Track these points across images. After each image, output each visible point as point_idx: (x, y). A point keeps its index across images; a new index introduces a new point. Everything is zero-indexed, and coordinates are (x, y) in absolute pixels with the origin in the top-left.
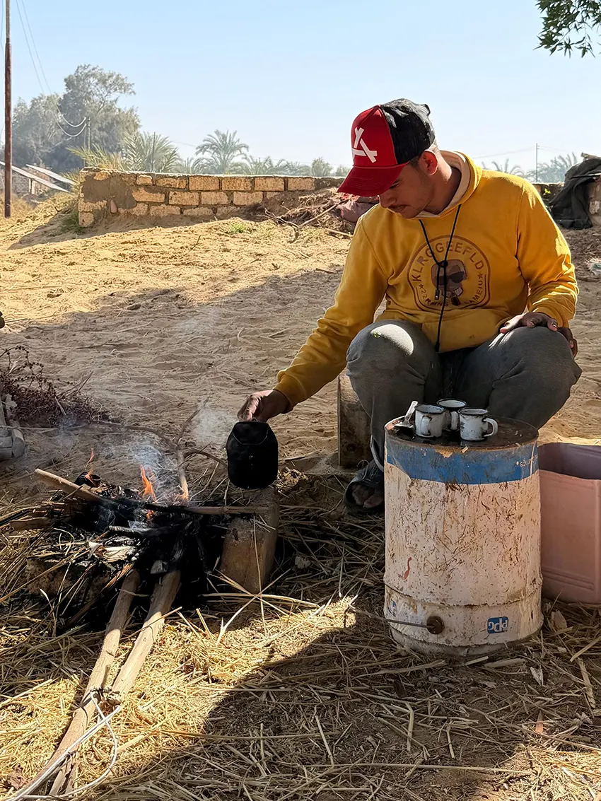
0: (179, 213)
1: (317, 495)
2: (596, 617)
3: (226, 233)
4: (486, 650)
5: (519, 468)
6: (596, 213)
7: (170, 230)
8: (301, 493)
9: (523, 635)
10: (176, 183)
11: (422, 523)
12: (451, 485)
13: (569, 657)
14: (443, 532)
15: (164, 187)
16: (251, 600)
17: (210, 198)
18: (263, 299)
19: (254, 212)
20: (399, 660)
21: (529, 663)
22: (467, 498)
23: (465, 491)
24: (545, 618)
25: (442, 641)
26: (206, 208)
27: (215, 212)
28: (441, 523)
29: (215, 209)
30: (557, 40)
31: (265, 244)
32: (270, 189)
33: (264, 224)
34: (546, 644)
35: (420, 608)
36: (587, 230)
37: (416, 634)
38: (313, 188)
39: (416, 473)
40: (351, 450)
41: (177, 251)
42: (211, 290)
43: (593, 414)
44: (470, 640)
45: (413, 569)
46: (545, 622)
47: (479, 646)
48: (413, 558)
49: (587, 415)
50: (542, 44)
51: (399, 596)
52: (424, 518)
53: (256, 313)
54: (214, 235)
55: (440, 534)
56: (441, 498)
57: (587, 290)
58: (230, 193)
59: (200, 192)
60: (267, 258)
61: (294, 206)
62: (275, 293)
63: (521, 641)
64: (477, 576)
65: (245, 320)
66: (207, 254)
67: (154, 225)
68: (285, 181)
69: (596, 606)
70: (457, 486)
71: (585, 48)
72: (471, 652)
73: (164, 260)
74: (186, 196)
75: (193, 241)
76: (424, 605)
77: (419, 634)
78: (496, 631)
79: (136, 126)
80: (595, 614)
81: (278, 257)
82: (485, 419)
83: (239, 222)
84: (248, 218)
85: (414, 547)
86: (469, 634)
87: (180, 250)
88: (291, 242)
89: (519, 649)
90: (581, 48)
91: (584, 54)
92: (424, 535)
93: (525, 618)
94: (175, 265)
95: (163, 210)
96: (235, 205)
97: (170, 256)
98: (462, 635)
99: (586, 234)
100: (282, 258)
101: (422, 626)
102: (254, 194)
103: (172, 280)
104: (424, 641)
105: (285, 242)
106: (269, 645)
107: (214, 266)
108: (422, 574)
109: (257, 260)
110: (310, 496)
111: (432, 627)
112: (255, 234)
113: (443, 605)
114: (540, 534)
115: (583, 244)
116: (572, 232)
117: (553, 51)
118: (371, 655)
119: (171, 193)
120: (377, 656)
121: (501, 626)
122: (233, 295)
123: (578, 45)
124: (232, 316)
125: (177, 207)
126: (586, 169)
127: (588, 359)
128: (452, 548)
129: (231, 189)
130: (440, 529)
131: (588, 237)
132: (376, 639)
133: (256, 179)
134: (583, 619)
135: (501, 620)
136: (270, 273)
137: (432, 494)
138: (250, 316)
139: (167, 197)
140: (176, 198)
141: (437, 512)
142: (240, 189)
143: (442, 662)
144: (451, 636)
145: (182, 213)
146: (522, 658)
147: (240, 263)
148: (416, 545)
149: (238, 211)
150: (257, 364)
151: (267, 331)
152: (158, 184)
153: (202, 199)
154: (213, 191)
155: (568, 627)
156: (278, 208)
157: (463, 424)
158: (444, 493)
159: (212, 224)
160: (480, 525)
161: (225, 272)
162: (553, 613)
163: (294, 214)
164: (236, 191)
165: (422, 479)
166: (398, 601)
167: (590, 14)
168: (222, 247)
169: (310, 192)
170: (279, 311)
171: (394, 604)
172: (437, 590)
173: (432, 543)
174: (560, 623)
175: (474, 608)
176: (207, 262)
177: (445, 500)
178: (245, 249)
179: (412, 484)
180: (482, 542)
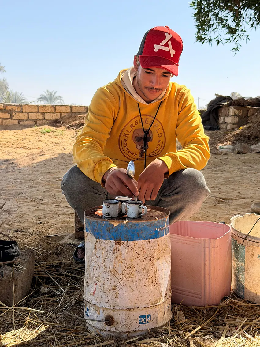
0: (18, 124)
1: (60, 253)
2: (202, 314)
3: (41, 133)
4: (138, 333)
5: (157, 232)
6: (222, 123)
7: (12, 132)
8: (51, 253)
9: (159, 324)
10: (16, 109)
11: (102, 264)
12: (118, 242)
13: (184, 336)
14: (114, 268)
15: (10, 110)
16: (8, 310)
17: (33, 116)
18: (56, 164)
19: (55, 123)
20: (88, 341)
21: (161, 340)
22: (127, 249)
23: (126, 245)
24: (173, 315)
25: (113, 329)
26: (31, 121)
27: (36, 123)
28: (112, 264)
29: (36, 121)
30: (205, 38)
31: (60, 138)
32: (64, 112)
33: (60, 129)
34: (172, 329)
35: (101, 311)
36: (217, 131)
37: (99, 326)
38: (85, 111)
39: (99, 236)
40: (81, 230)
41: (15, 141)
42: (30, 160)
43: (212, 212)
44: (129, 328)
45: (97, 289)
46: (173, 316)
47: (134, 331)
48: (97, 283)
49: (208, 212)
50: (198, 40)
51: (90, 305)
52: (103, 261)
53: (51, 170)
54: (35, 134)
55: (112, 269)
56: (112, 249)
57: (216, 158)
58: (43, 114)
59: (28, 113)
60: (61, 145)
61: (75, 120)
62: (62, 161)
63: (158, 328)
64: (133, 293)
65: (45, 173)
66: (30, 143)
67: (5, 129)
68: (71, 108)
69: (202, 308)
70: (121, 242)
71: (218, 41)
72: (129, 335)
73: (8, 146)
74: (21, 115)
75: (24, 137)
76: (104, 309)
77: (101, 325)
78: (144, 322)
79: (6, 88)
80: (201, 312)
81: (66, 144)
82: (140, 205)
83: (47, 128)
84: (53, 126)
85: (98, 277)
86: (129, 325)
87: (17, 141)
88: (73, 137)
89: (156, 332)
90: (217, 41)
91: (218, 44)
92: (103, 270)
93: (161, 315)
94: (14, 148)
95: (10, 122)
96: (46, 120)
97: (11, 144)
98: (124, 325)
99: (216, 133)
100: (68, 145)
101: (102, 321)
102: (55, 114)
103: (11, 155)
104: (103, 330)
105: (70, 137)
106: (14, 335)
107: (34, 149)
108: (102, 292)
109: (55, 145)
110: (56, 254)
111: (107, 321)
112: (55, 133)
113: (114, 309)
114: (170, 268)
115: (215, 137)
116: (210, 132)
117: (203, 43)
118: (73, 339)
119: (14, 114)
120: (76, 339)
121: (147, 320)
122: (41, 162)
123: (216, 40)
124: (39, 171)
125: (17, 121)
126: (217, 102)
127: (212, 188)
128: (119, 277)
129: (44, 112)
130: (112, 267)
131: (217, 134)
132: (78, 329)
133: (56, 107)
134: (195, 315)
135: (146, 317)
136: (61, 152)
137: (108, 248)
138: (48, 171)
139: (11, 115)
140: (16, 116)
141: (111, 257)
142: (49, 112)
143: (112, 341)
144: (118, 326)
145: (19, 123)
146: (158, 337)
147: (47, 147)
148: (99, 276)
149: (48, 122)
150: (44, 192)
151: (56, 178)
152: (6, 109)
153: (29, 117)
154: (35, 112)
155: (185, 319)
156: (67, 121)
157: (128, 209)
158: (114, 246)
159: (33, 129)
160: (134, 263)
161: (38, 151)
162: (178, 312)
163: (75, 124)
164: (47, 113)
165: (102, 239)
166: (90, 308)
167: (220, 24)
168: (38, 140)
169: (83, 113)
170: (64, 169)
171: (88, 310)
172: (110, 301)
173: (107, 275)
174: (182, 317)
175: (131, 310)
176: (30, 146)
177: (115, 250)
178: (50, 140)
179: (97, 242)
180: (135, 274)
